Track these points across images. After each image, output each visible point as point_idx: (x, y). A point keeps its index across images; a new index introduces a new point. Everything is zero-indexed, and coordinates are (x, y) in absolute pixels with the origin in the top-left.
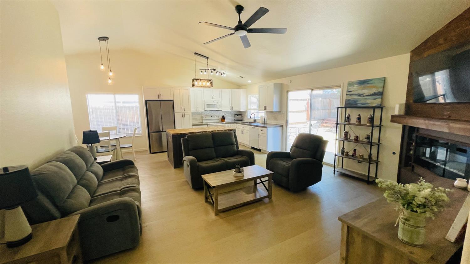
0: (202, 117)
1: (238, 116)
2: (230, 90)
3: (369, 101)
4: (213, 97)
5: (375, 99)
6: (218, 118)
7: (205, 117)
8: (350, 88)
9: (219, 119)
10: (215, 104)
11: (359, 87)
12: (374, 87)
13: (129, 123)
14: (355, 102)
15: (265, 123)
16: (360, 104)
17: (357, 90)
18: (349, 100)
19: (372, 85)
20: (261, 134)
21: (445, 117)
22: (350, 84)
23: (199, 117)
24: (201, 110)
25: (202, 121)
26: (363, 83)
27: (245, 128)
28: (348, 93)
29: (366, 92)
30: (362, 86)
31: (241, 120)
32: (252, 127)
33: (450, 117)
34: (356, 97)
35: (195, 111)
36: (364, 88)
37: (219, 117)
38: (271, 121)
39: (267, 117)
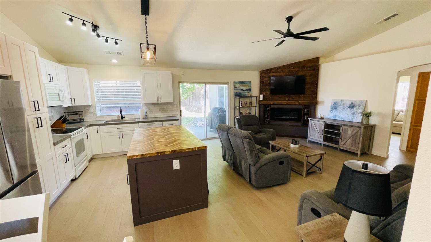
3: (247, 93)
5: (249, 92)
8: (236, 85)
11: (241, 85)
12: (247, 86)
14: (240, 93)
15: (147, 118)
16: (243, 95)
17: (240, 87)
18: (237, 93)
19: (246, 85)
21: (286, 100)
22: (235, 83)
26: (242, 83)
27: (125, 129)
28: (235, 88)
29: (244, 88)
30: (242, 85)
32: (147, 124)
33: (289, 99)
34: (240, 91)
36: (243, 86)
38: (156, 114)
39: (147, 109)
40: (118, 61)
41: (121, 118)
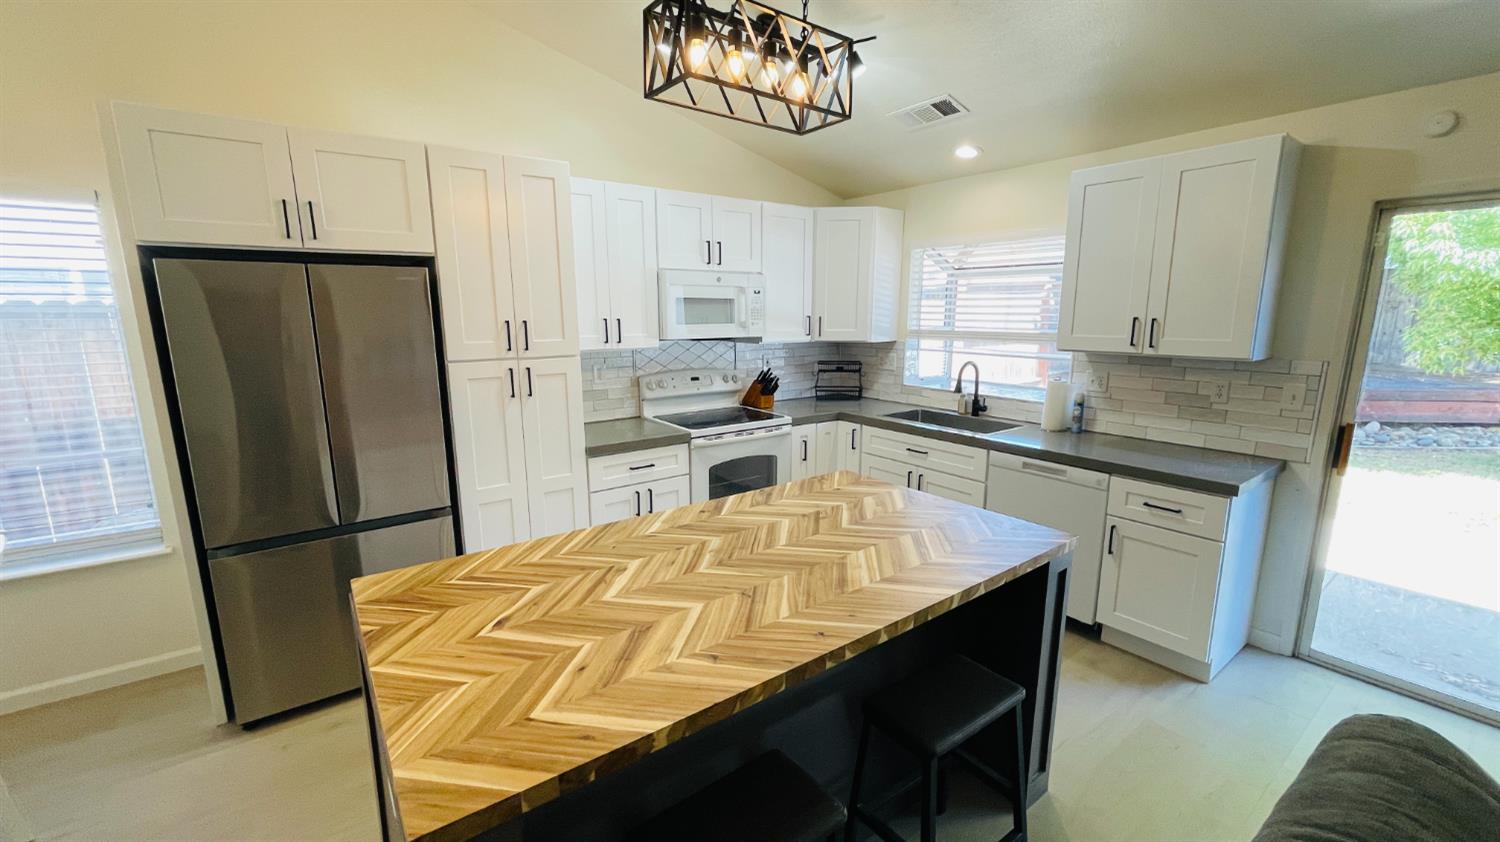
0: (637, 383)
1: (840, 370)
2: (808, 212)
4: (713, 252)
6: (730, 386)
7: (660, 385)
9: (734, 393)
10: (726, 301)
13: (104, 423)
15: (1080, 431)
20: (1124, 528)
23: (616, 384)
24: (639, 337)
25: (640, 408)
27: (933, 459)
31: (857, 395)
32: (1025, 465)
35: (602, 346)
37: (734, 379)
38: (1139, 421)
39: (1095, 387)
40: (980, 149)
41: (970, 410)
